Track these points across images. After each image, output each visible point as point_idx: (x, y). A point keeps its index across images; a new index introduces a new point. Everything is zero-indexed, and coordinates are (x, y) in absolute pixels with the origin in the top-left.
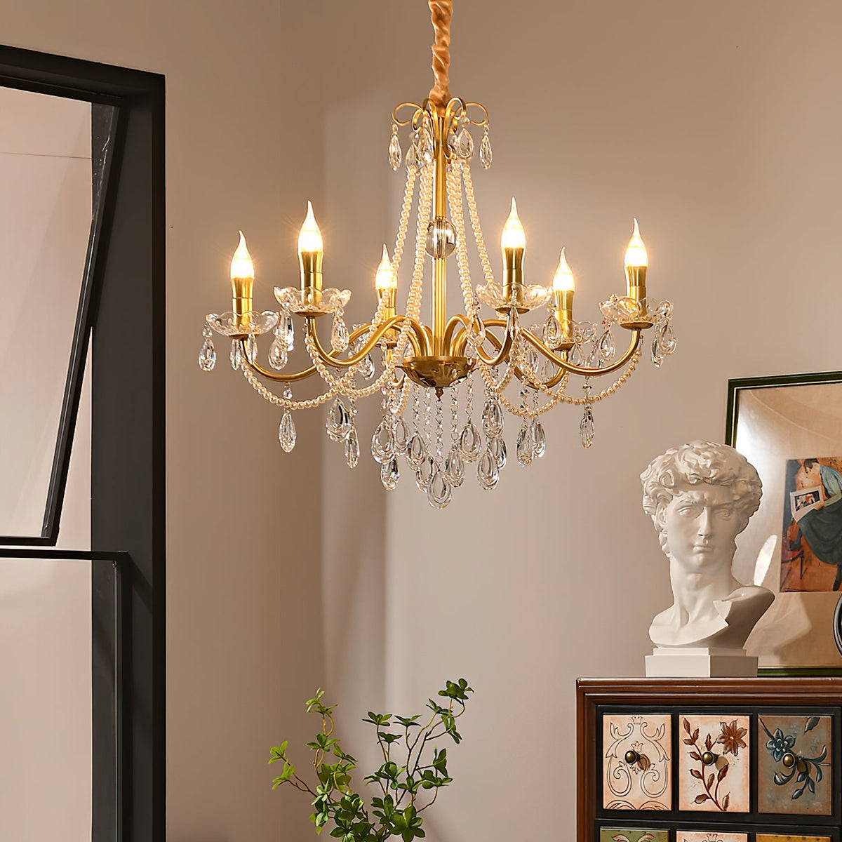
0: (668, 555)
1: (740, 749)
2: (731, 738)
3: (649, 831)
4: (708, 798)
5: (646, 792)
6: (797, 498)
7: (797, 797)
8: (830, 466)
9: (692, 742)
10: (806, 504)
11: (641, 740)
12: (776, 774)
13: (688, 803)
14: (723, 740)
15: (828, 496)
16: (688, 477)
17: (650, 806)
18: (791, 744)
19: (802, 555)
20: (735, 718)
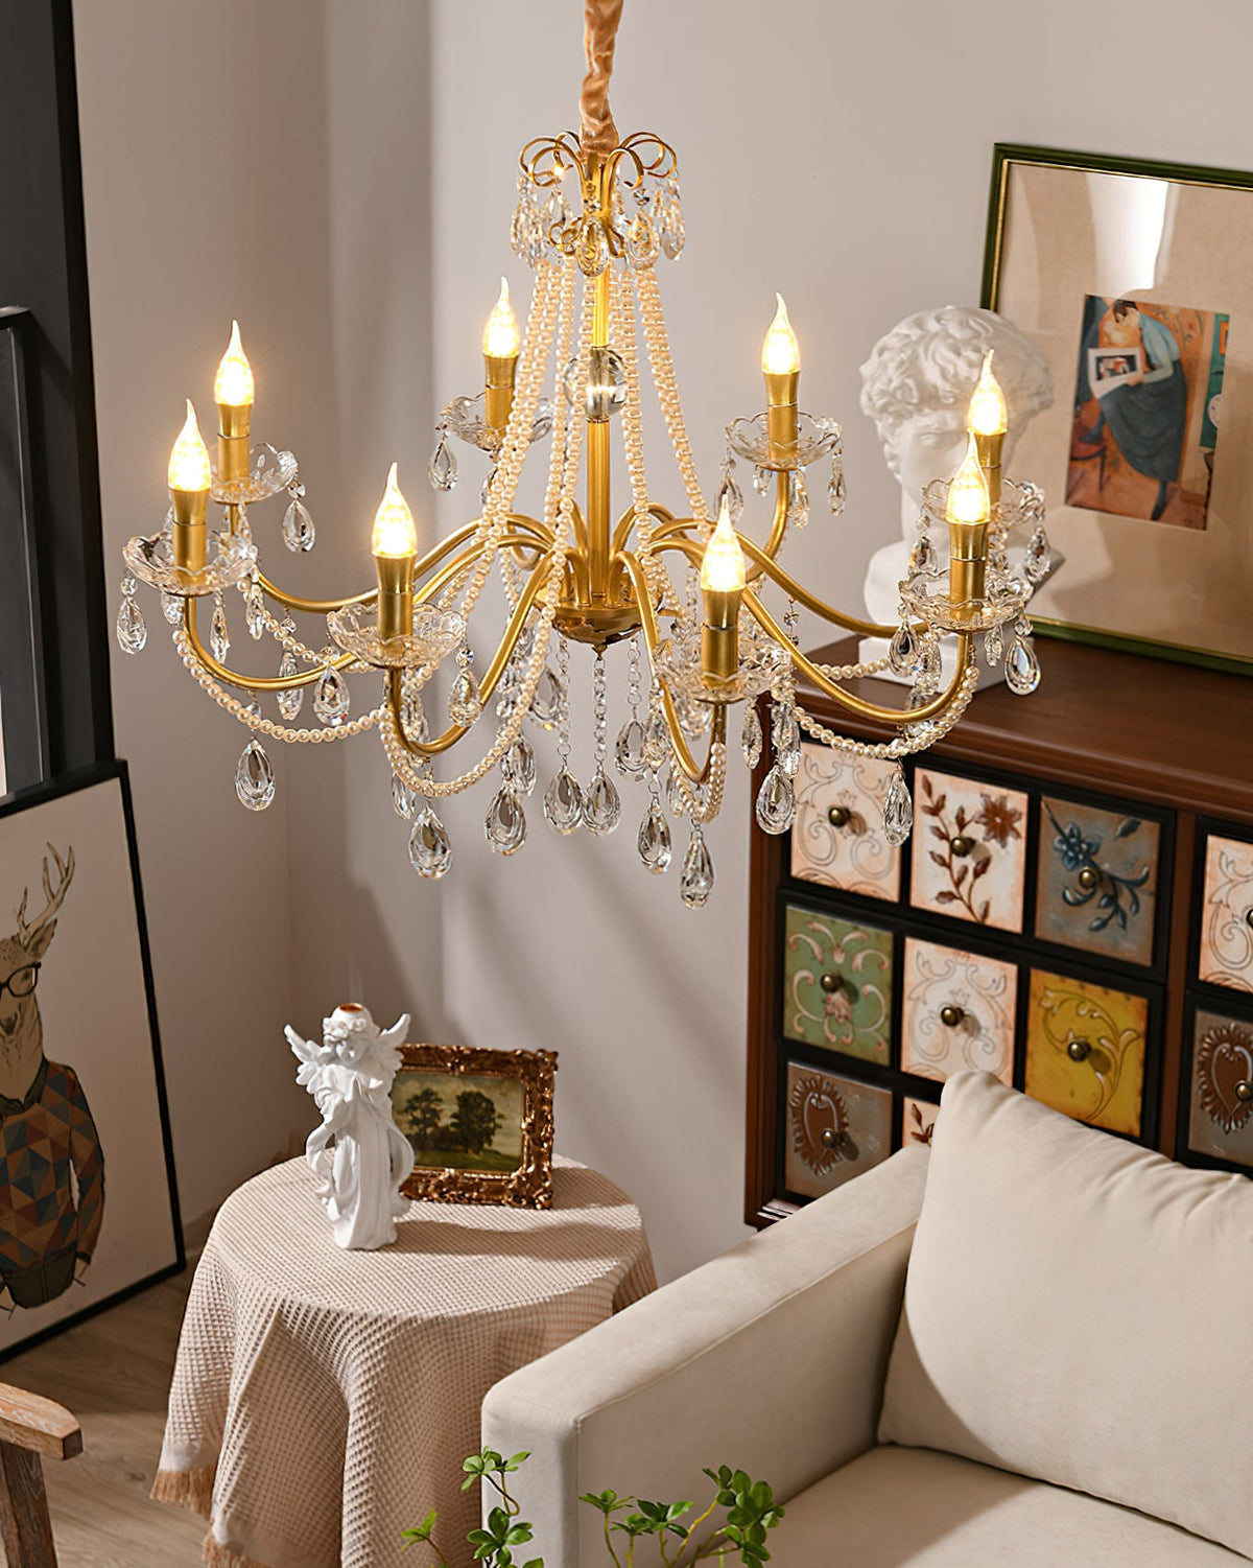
0: (898, 477)
1: (1010, 839)
2: (997, 821)
3: (861, 927)
4: (955, 897)
5: (860, 868)
6: (1099, 360)
7: (1098, 929)
8: (1155, 318)
9: (935, 811)
10: (1114, 372)
11: (854, 791)
12: (1067, 888)
13: (924, 897)
14: (984, 820)
15: (1151, 366)
16: (940, 393)
17: (865, 889)
18: (1093, 850)
19: (1102, 453)
20: (1003, 791)
